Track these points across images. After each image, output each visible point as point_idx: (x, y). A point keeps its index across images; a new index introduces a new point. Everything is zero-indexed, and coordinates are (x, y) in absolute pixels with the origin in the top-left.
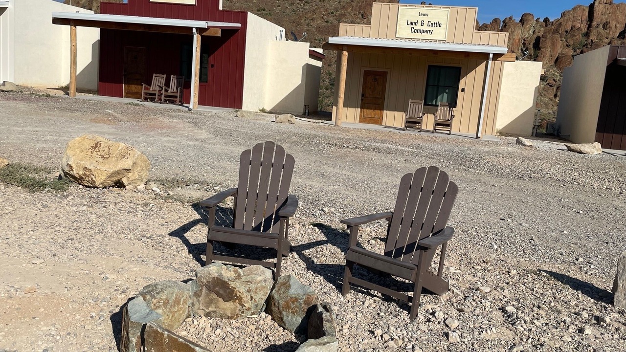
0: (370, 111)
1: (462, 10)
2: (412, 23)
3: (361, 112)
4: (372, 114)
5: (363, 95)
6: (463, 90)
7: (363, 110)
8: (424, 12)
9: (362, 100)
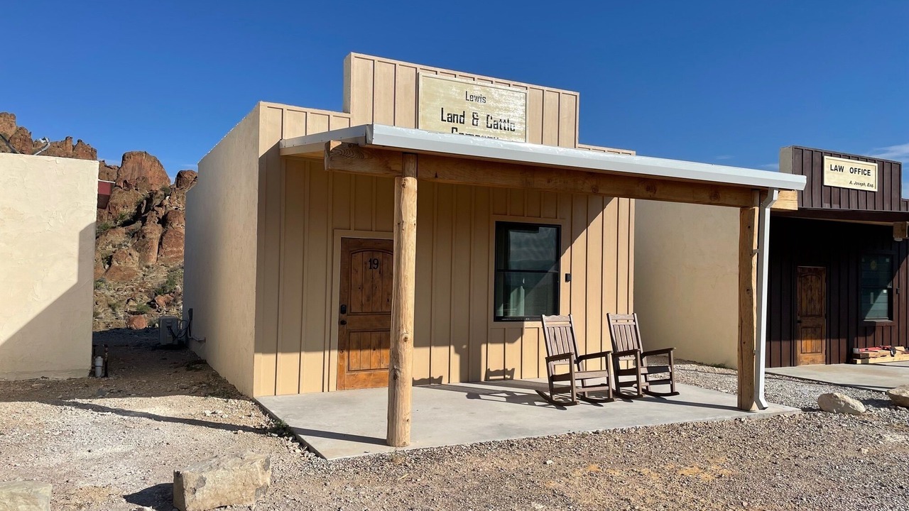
0: (366, 353)
1: (551, 94)
2: (452, 118)
3: (341, 358)
4: (373, 360)
5: (343, 310)
6: (568, 278)
7: (346, 353)
8: (477, 91)
9: (342, 323)
